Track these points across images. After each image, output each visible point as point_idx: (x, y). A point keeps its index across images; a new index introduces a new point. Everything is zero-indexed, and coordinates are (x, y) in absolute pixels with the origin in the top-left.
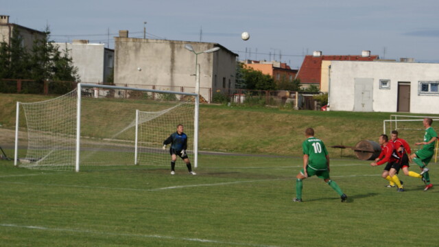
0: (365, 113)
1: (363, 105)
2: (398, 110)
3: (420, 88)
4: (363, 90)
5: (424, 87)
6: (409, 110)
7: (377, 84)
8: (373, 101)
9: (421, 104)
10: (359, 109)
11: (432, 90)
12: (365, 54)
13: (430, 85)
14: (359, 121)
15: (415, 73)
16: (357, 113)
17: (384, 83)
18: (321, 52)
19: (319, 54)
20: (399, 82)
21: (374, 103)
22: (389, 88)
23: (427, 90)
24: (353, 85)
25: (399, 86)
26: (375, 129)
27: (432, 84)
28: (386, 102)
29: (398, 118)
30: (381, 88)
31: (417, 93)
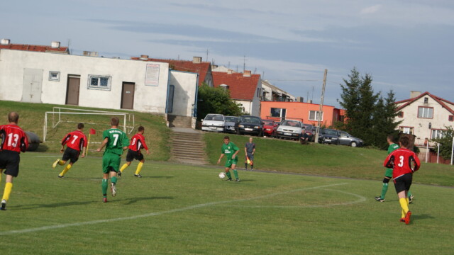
0: (32, 104)
1: (31, 96)
2: (66, 103)
3: (90, 82)
4: (33, 80)
5: (94, 81)
6: (78, 104)
7: (46, 75)
8: (42, 92)
9: (91, 98)
10: (27, 100)
11: (102, 85)
12: (54, 45)
13: (99, 79)
14: (23, 112)
15: (86, 67)
16: (23, 103)
17: (54, 75)
18: (9, 40)
19: (7, 43)
20: (69, 75)
21: (43, 94)
22: (58, 80)
23: (97, 84)
24: (22, 75)
25: (69, 79)
26: (38, 120)
27: (102, 79)
28: (54, 94)
29: (62, 110)
30: (50, 79)
31: (86, 87)
